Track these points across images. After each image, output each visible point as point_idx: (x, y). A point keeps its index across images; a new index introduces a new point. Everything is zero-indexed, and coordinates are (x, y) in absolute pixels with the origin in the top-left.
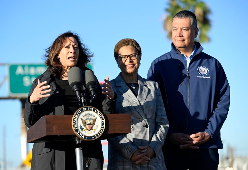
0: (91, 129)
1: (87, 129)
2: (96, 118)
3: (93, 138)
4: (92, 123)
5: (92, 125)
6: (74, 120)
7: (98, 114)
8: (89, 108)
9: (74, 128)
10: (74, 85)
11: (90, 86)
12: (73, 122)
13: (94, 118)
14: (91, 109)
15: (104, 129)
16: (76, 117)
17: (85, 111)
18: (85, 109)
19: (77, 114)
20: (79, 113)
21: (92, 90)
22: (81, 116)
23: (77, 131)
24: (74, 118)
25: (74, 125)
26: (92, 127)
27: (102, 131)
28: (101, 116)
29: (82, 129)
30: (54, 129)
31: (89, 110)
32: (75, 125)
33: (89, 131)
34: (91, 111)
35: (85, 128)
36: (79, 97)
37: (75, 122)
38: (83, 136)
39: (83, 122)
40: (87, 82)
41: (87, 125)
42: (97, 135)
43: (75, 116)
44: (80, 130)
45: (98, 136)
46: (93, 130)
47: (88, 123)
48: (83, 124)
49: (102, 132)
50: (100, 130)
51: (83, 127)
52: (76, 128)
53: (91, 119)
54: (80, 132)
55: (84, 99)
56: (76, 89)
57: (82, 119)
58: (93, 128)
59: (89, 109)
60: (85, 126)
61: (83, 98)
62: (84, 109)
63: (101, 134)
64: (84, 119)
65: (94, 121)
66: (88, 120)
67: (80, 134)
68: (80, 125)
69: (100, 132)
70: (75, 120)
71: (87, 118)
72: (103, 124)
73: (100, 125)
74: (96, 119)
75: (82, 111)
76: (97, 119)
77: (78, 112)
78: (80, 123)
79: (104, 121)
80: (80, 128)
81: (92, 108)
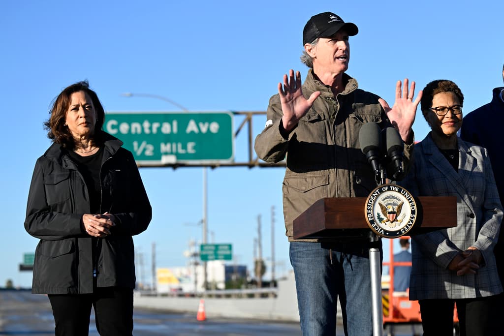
0: (394, 221)
1: (389, 221)
2: (403, 203)
3: (398, 233)
4: (396, 211)
5: (396, 213)
6: (368, 205)
7: (405, 196)
8: (391, 187)
9: (368, 218)
10: (368, 151)
11: (394, 153)
12: (367, 209)
13: (399, 203)
14: (394, 188)
15: (414, 220)
16: (371, 201)
17: (386, 191)
18: (386, 188)
19: (373, 196)
20: (377, 194)
21: (396, 159)
22: (380, 200)
23: (372, 222)
24: (368, 203)
25: (368, 214)
26: (396, 217)
27: (413, 222)
28: (410, 199)
29: (381, 220)
30: (338, 219)
31: (392, 190)
32: (370, 213)
33: (392, 222)
34: (395, 191)
35: (385, 219)
36: (377, 169)
37: (370, 209)
38: (383, 231)
39: (382, 209)
40: (388, 147)
41: (389, 213)
42: (404, 230)
43: (370, 199)
44: (378, 221)
45: (405, 232)
46: (397, 221)
47: (391, 210)
48: (383, 212)
49: (411, 225)
50: (409, 222)
51: (382, 216)
52: (372, 217)
53: (394, 204)
54: (377, 225)
55: (383, 173)
56: (371, 158)
57: (380, 204)
58: (398, 218)
59: (393, 188)
60: (385, 215)
61: (382, 171)
62: (384, 189)
63: (410, 227)
64: (384, 204)
65: (400, 207)
66: (390, 206)
67: (377, 228)
68: (378, 214)
69: (409, 225)
70: (370, 206)
71: (389, 202)
72: (413, 212)
73: (409, 214)
74: (402, 205)
75: (381, 192)
76: (404, 205)
77: (374, 193)
78: (378, 209)
79: (415, 207)
80: (377, 218)
81: (396, 187)
